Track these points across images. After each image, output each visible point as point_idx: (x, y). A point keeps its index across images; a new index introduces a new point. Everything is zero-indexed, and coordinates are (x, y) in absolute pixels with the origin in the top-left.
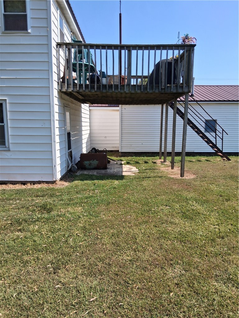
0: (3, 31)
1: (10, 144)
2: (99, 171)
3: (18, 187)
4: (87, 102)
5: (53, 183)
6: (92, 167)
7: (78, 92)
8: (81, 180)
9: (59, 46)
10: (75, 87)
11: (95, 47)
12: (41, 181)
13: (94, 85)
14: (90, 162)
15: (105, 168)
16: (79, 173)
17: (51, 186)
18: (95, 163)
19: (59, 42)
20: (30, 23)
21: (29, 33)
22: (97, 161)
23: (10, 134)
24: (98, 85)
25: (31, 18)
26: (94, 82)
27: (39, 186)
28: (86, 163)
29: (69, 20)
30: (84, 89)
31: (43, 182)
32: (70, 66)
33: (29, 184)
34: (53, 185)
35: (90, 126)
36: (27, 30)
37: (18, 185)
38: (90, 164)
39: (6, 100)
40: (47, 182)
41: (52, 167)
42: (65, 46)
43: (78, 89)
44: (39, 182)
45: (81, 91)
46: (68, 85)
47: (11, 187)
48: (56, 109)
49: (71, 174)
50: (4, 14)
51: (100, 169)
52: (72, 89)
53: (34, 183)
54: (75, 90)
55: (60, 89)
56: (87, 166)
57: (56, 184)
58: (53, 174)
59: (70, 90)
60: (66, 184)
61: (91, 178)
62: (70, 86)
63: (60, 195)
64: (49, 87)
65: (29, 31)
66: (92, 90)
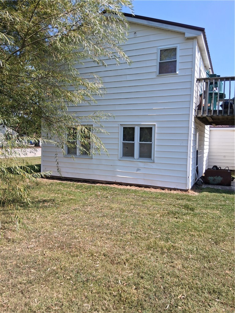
0: (158, 74)
1: (155, 157)
2: (223, 187)
3: (159, 191)
4: (212, 124)
5: (186, 191)
6: (215, 183)
7: (211, 117)
8: (209, 192)
9: (198, 81)
10: (210, 112)
11: (230, 79)
12: (176, 189)
13: (227, 110)
14: (214, 177)
15: (229, 185)
16: (204, 186)
17: (184, 193)
18: (219, 179)
19: (198, 78)
20: (178, 66)
21: (177, 74)
22: (221, 177)
23: (155, 150)
24: (231, 110)
25: (179, 63)
26: (228, 107)
27: (175, 192)
28: (211, 178)
29: (204, 58)
30: (218, 114)
31: (178, 189)
32: (207, 96)
33: (167, 190)
34: (186, 192)
35: (209, 145)
36: (175, 72)
37: (158, 189)
38: (214, 180)
39: (155, 125)
40: (181, 190)
41: (186, 178)
42: (203, 81)
43: (212, 114)
44: (175, 189)
45: (215, 115)
46: (203, 111)
47: (153, 190)
48: (192, 131)
49: (198, 187)
50: (159, 63)
51: (224, 185)
52: (207, 114)
53: (171, 189)
54: (209, 115)
55: (196, 115)
56: (211, 181)
57: (189, 192)
58: (186, 184)
59: (205, 115)
60: (196, 194)
61: (217, 191)
62: (205, 112)
63: (195, 200)
64: (189, 114)
65: (177, 73)
66: (225, 115)
